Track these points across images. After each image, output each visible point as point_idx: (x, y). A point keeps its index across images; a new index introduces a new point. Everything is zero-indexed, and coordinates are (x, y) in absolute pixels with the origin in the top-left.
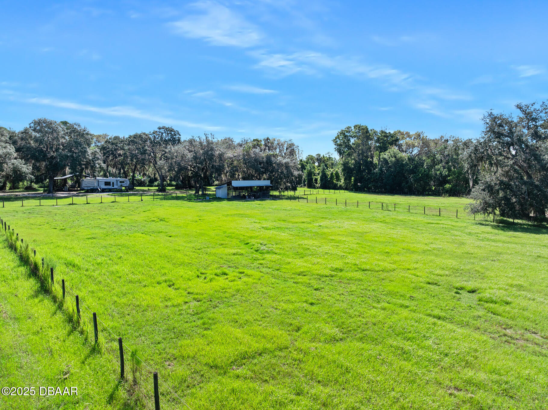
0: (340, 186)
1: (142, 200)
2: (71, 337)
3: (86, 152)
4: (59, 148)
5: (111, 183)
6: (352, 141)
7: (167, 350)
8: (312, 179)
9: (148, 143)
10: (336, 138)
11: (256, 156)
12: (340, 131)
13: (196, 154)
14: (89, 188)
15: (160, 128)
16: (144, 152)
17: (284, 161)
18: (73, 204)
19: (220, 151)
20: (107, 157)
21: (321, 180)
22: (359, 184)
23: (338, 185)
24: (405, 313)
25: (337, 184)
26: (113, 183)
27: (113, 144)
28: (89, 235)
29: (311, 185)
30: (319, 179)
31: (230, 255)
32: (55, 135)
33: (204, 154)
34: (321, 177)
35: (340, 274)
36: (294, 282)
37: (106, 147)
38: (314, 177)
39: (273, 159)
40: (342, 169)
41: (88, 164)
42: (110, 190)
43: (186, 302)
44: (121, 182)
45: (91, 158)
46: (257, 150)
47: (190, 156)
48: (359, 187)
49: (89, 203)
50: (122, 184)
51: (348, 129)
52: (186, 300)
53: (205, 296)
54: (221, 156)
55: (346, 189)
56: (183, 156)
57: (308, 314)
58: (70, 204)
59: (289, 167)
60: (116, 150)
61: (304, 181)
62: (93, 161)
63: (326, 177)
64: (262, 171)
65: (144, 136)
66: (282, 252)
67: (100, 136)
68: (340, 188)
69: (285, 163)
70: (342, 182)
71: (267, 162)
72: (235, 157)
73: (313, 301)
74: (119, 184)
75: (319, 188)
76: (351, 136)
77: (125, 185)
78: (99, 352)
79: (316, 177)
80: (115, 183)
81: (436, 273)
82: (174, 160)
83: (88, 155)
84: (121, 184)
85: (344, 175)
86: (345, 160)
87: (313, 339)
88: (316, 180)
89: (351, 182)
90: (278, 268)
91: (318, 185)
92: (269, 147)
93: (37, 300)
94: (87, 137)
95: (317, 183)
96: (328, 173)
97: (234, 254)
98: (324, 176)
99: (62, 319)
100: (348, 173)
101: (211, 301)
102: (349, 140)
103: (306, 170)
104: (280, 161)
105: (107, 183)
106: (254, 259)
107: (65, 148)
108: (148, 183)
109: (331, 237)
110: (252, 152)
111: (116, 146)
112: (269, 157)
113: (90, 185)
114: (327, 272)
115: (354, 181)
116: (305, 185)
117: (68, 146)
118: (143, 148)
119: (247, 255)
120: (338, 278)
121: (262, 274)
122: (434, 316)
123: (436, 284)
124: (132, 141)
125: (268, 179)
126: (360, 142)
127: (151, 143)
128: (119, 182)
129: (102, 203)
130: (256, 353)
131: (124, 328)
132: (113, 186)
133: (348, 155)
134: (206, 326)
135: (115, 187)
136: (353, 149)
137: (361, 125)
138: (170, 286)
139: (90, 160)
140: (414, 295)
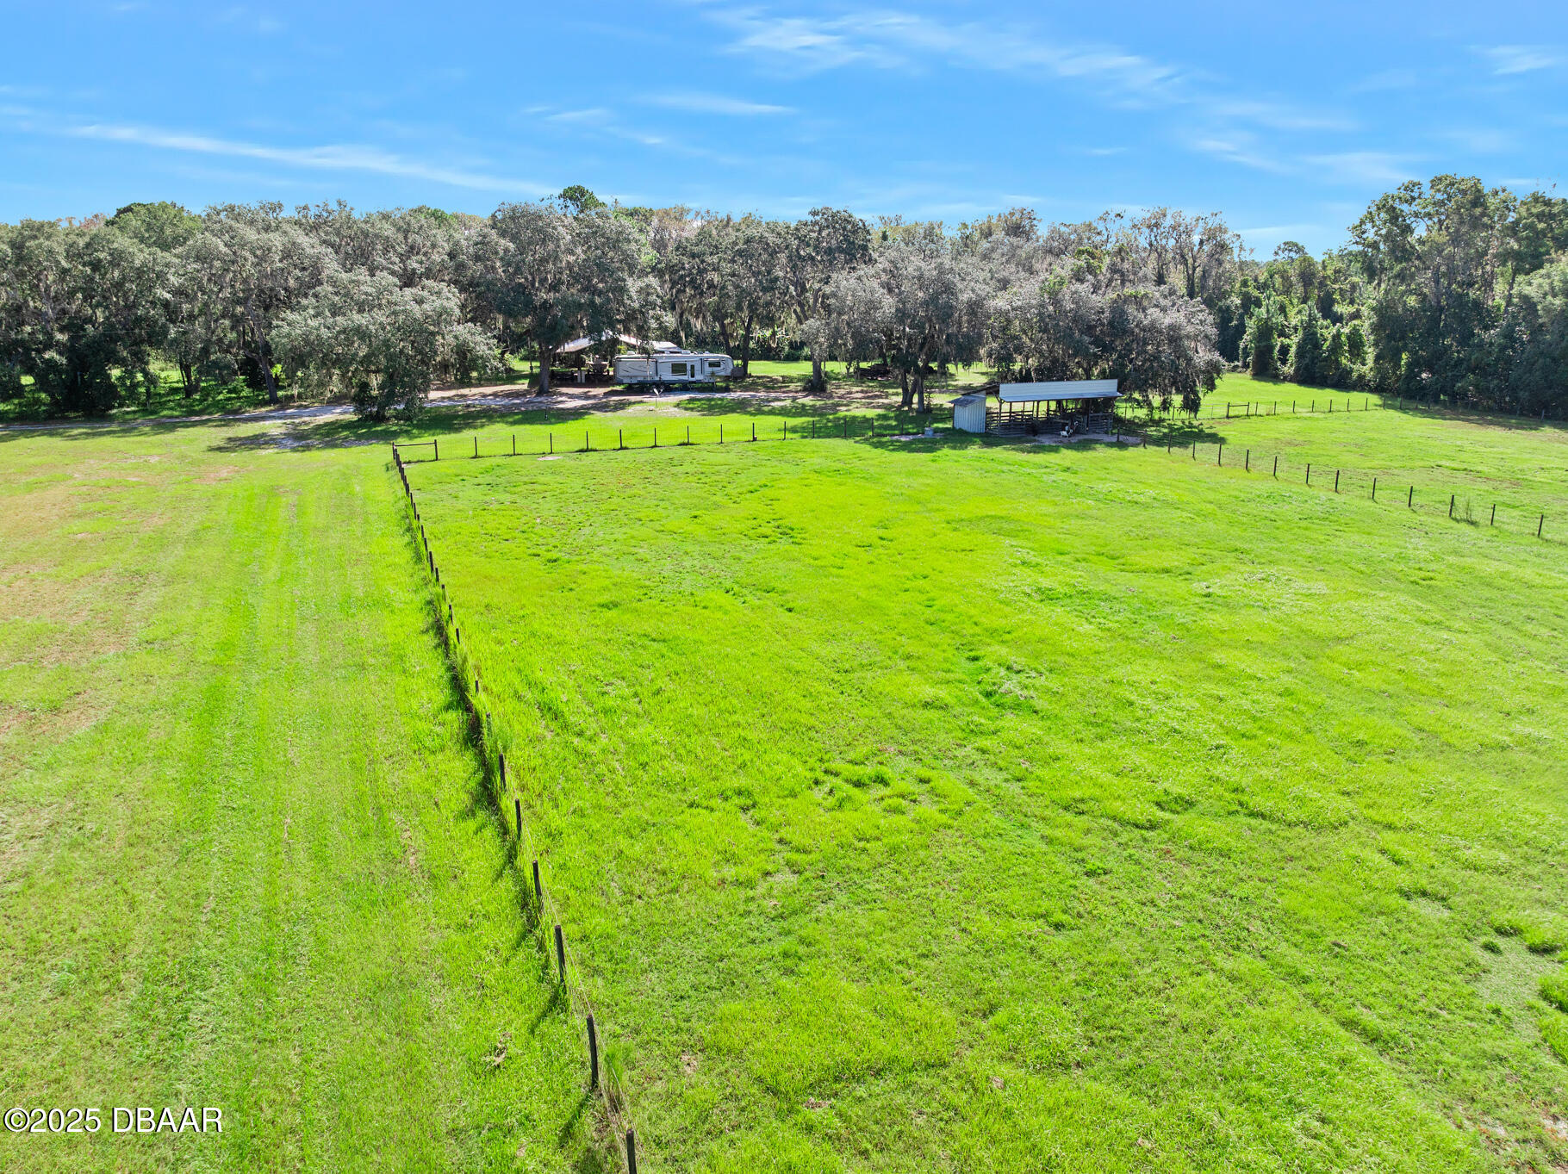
0: (1361, 377)
1: (755, 439)
2: (521, 955)
3: (622, 290)
4: (560, 282)
5: (689, 368)
6: (1420, 230)
7: (694, 1023)
8: (1272, 348)
9: (782, 258)
10: (1362, 222)
11: (1079, 307)
12: (1378, 198)
13: (904, 304)
14: (634, 381)
15: (814, 213)
16: (771, 285)
17: (1167, 321)
18: (587, 450)
19: (973, 291)
20: (679, 291)
21: (1300, 354)
22: (1424, 375)
23: (1355, 375)
24: (1285, 1003)
25: (1352, 370)
26: (693, 367)
27: (693, 256)
28: (605, 589)
29: (1265, 370)
30: (1293, 350)
31: (914, 706)
32: (551, 246)
33: (926, 304)
34: (1300, 347)
35: (1178, 821)
36: (1042, 837)
37: (676, 265)
38: (1278, 342)
39: (1131, 310)
40: (1371, 325)
41: (631, 316)
42: (685, 388)
43: (768, 874)
44: (711, 365)
45: (636, 305)
46: (1083, 289)
47: (889, 304)
48: (1423, 388)
49: (626, 448)
50: (715, 369)
51: (1410, 192)
52: (770, 868)
53: (814, 857)
54: (975, 307)
55: (1378, 389)
56: (873, 306)
57: (1034, 965)
58: (582, 451)
59: (1180, 338)
60: (701, 272)
61: (1246, 355)
62: (642, 312)
63: (1317, 346)
64: (1095, 354)
65: (771, 238)
66: (1054, 708)
67: (667, 213)
68: (1361, 385)
69: (1172, 327)
70: (1367, 368)
71: (1111, 323)
72: (1014, 309)
73: (1064, 918)
74: (708, 369)
75: (1290, 381)
76: (1416, 215)
77: (723, 373)
78: (565, 1010)
79: (1287, 341)
80: (697, 367)
81: (1464, 855)
82: (846, 317)
83: (630, 298)
84: (711, 369)
85: (1376, 344)
86: (1387, 292)
87: (1011, 1055)
88: (1284, 350)
89: (1397, 365)
90: (1020, 776)
91: (1288, 369)
92: (1123, 275)
93: (472, 825)
94: (625, 246)
95: (1284, 362)
96: (1326, 334)
97: (926, 705)
98: (1311, 339)
99: (511, 896)
100: (1390, 337)
101: (823, 876)
102: (1407, 230)
103: (1254, 318)
104: (1153, 323)
105: (678, 368)
106: (972, 731)
107: (576, 278)
108: (787, 348)
109: (1218, 656)
110: (1066, 293)
111: (703, 262)
112: (1118, 309)
113: (636, 373)
114: (1144, 810)
115: (1409, 365)
116: (1246, 366)
117: (580, 276)
118: (769, 272)
119: (958, 710)
120: (1166, 836)
121: (971, 793)
122: (1364, 1029)
123: (1443, 899)
124: (740, 253)
125: (1111, 377)
126: (1443, 238)
127: (790, 258)
128: (707, 365)
129: (655, 446)
130: (869, 1068)
131: (622, 938)
132: (693, 376)
133: (1396, 277)
134: (789, 963)
135: (698, 377)
136: (1419, 258)
137: (1459, 178)
138: (745, 809)
139: (634, 311)
140: (1345, 940)
